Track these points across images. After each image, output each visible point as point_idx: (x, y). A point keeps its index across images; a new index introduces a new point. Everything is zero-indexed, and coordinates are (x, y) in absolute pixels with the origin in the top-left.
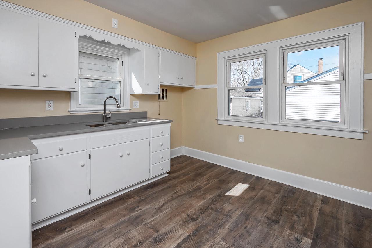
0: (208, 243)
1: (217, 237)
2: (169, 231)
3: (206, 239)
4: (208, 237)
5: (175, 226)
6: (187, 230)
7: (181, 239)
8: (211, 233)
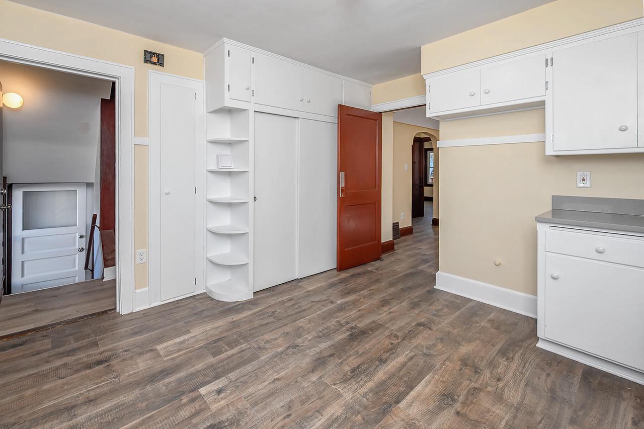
0: (366, 390)
1: (348, 398)
2: (437, 414)
3: (368, 397)
4: (365, 399)
5: (429, 425)
6: (402, 415)
7: (409, 398)
8: (357, 407)
